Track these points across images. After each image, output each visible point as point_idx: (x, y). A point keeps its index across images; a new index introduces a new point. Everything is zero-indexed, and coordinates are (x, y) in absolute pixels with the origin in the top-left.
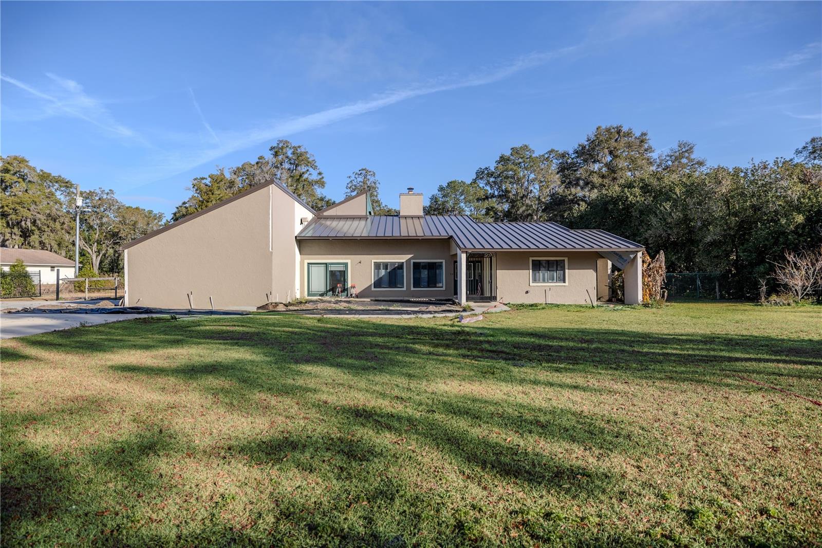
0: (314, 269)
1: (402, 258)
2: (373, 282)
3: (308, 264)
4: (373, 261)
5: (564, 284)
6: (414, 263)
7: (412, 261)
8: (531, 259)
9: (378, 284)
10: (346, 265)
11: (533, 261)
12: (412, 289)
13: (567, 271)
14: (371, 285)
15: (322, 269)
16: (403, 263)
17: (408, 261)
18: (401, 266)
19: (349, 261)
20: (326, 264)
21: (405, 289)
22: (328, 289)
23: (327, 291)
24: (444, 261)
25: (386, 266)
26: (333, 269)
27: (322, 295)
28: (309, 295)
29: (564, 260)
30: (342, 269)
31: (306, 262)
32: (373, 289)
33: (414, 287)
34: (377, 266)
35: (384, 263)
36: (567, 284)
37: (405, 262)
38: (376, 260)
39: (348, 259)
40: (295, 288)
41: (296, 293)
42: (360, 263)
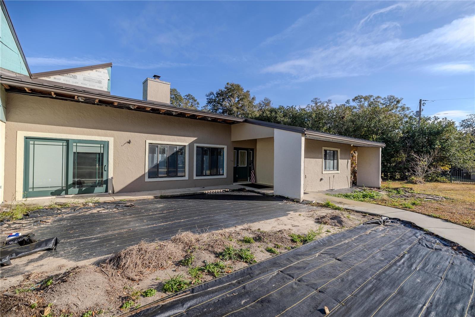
0: (39, 149)
1: (184, 141)
2: (147, 171)
3: (27, 138)
4: (148, 142)
5: (337, 172)
7: (196, 145)
9: (153, 173)
10: (105, 145)
11: (324, 150)
12: (195, 178)
13: (340, 161)
14: (144, 175)
16: (185, 146)
17: (191, 145)
18: (182, 149)
19: (110, 140)
20: (67, 141)
21: (187, 178)
22: (71, 181)
23: (68, 187)
24: (225, 147)
25: (163, 149)
26: (80, 150)
27: (57, 193)
28: (27, 194)
29: (338, 151)
30: (98, 150)
31: (21, 136)
32: (147, 179)
33: (197, 175)
34: (153, 148)
36: (339, 172)
37: (188, 145)
38: (153, 140)
39: (109, 136)
42: (129, 143)
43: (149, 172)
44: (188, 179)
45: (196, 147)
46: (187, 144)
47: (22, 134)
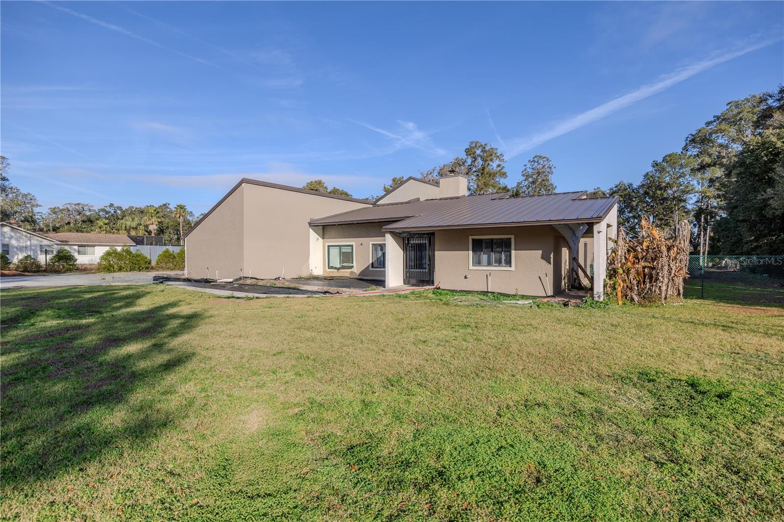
2: (371, 262)
3: (328, 246)
4: (371, 243)
5: (509, 269)
8: (471, 238)
11: (473, 240)
13: (513, 252)
14: (369, 265)
15: (338, 250)
19: (353, 244)
20: (340, 246)
29: (511, 238)
30: (350, 250)
32: (371, 269)
36: (513, 268)
39: (353, 242)
40: (310, 266)
41: (312, 270)
42: (362, 244)
43: (372, 264)
47: (327, 244)
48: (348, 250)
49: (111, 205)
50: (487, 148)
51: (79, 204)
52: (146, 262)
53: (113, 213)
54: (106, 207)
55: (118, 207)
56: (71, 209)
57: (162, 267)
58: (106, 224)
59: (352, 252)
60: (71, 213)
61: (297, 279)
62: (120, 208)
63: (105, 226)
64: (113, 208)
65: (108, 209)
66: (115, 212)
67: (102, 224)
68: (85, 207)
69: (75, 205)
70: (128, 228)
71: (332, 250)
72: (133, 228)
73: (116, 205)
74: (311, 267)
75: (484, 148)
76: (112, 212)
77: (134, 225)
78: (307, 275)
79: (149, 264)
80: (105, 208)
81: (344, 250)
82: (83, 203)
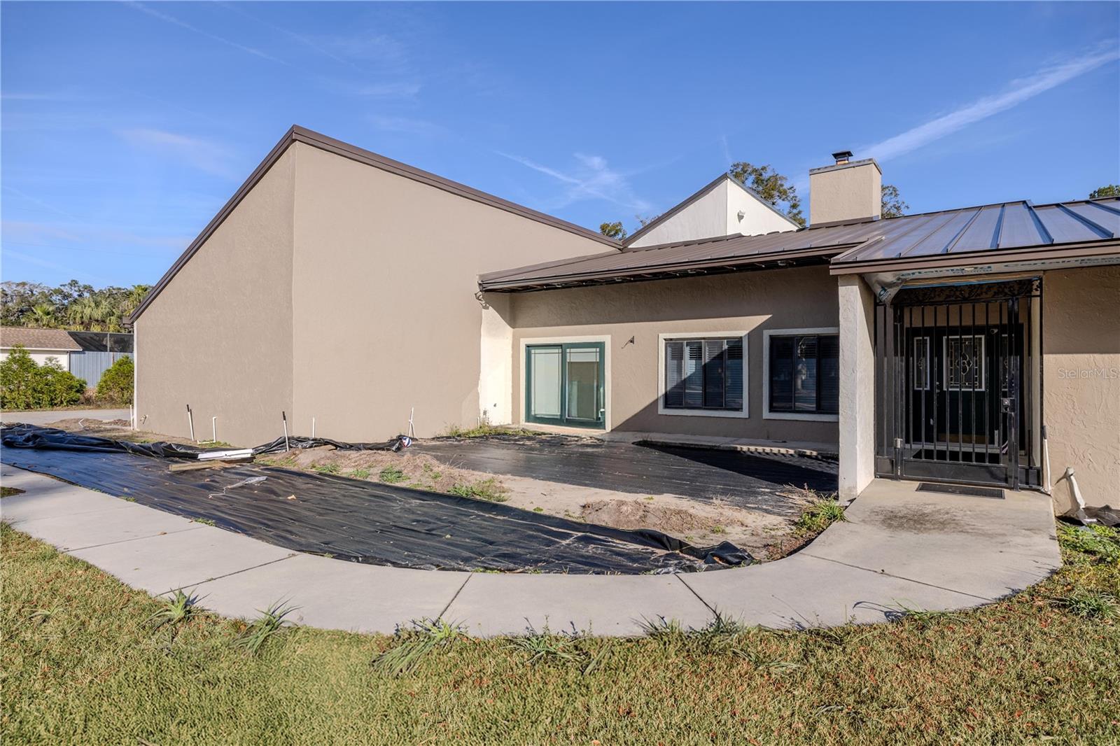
1: (739, 327)
2: (662, 391)
3: (528, 346)
4: (663, 336)
6: (772, 338)
7: (767, 334)
9: (673, 398)
10: (600, 346)
12: (766, 414)
14: (656, 401)
15: (554, 357)
16: (741, 339)
17: (755, 334)
18: (735, 348)
19: (607, 339)
20: (563, 346)
21: (744, 414)
25: (696, 348)
26: (575, 358)
28: (529, 418)
30: (594, 358)
32: (661, 410)
33: (772, 409)
34: (675, 349)
35: (690, 342)
37: (746, 335)
38: (670, 332)
39: (605, 334)
40: (481, 402)
41: (485, 413)
42: (632, 341)
43: (667, 396)
44: (747, 417)
45: (768, 338)
46: (742, 333)
47: (524, 342)
48: (591, 356)
49: (74, 283)
50: (766, 176)
51: (24, 284)
52: (71, 388)
53: (77, 297)
54: (64, 285)
55: (85, 287)
56: (9, 292)
57: (112, 399)
58: (48, 314)
59: (600, 365)
60: (9, 299)
61: (449, 437)
62: (89, 289)
63: (45, 318)
64: (76, 289)
65: (66, 290)
66: (80, 296)
67: (41, 313)
68: (35, 290)
69: (18, 285)
70: (85, 319)
71: (539, 358)
72: (97, 321)
73: (81, 283)
74: (485, 403)
75: (761, 175)
76: (75, 295)
77: (98, 314)
78: (472, 428)
79: (78, 391)
80: (62, 288)
81: (575, 356)
82: (32, 283)
